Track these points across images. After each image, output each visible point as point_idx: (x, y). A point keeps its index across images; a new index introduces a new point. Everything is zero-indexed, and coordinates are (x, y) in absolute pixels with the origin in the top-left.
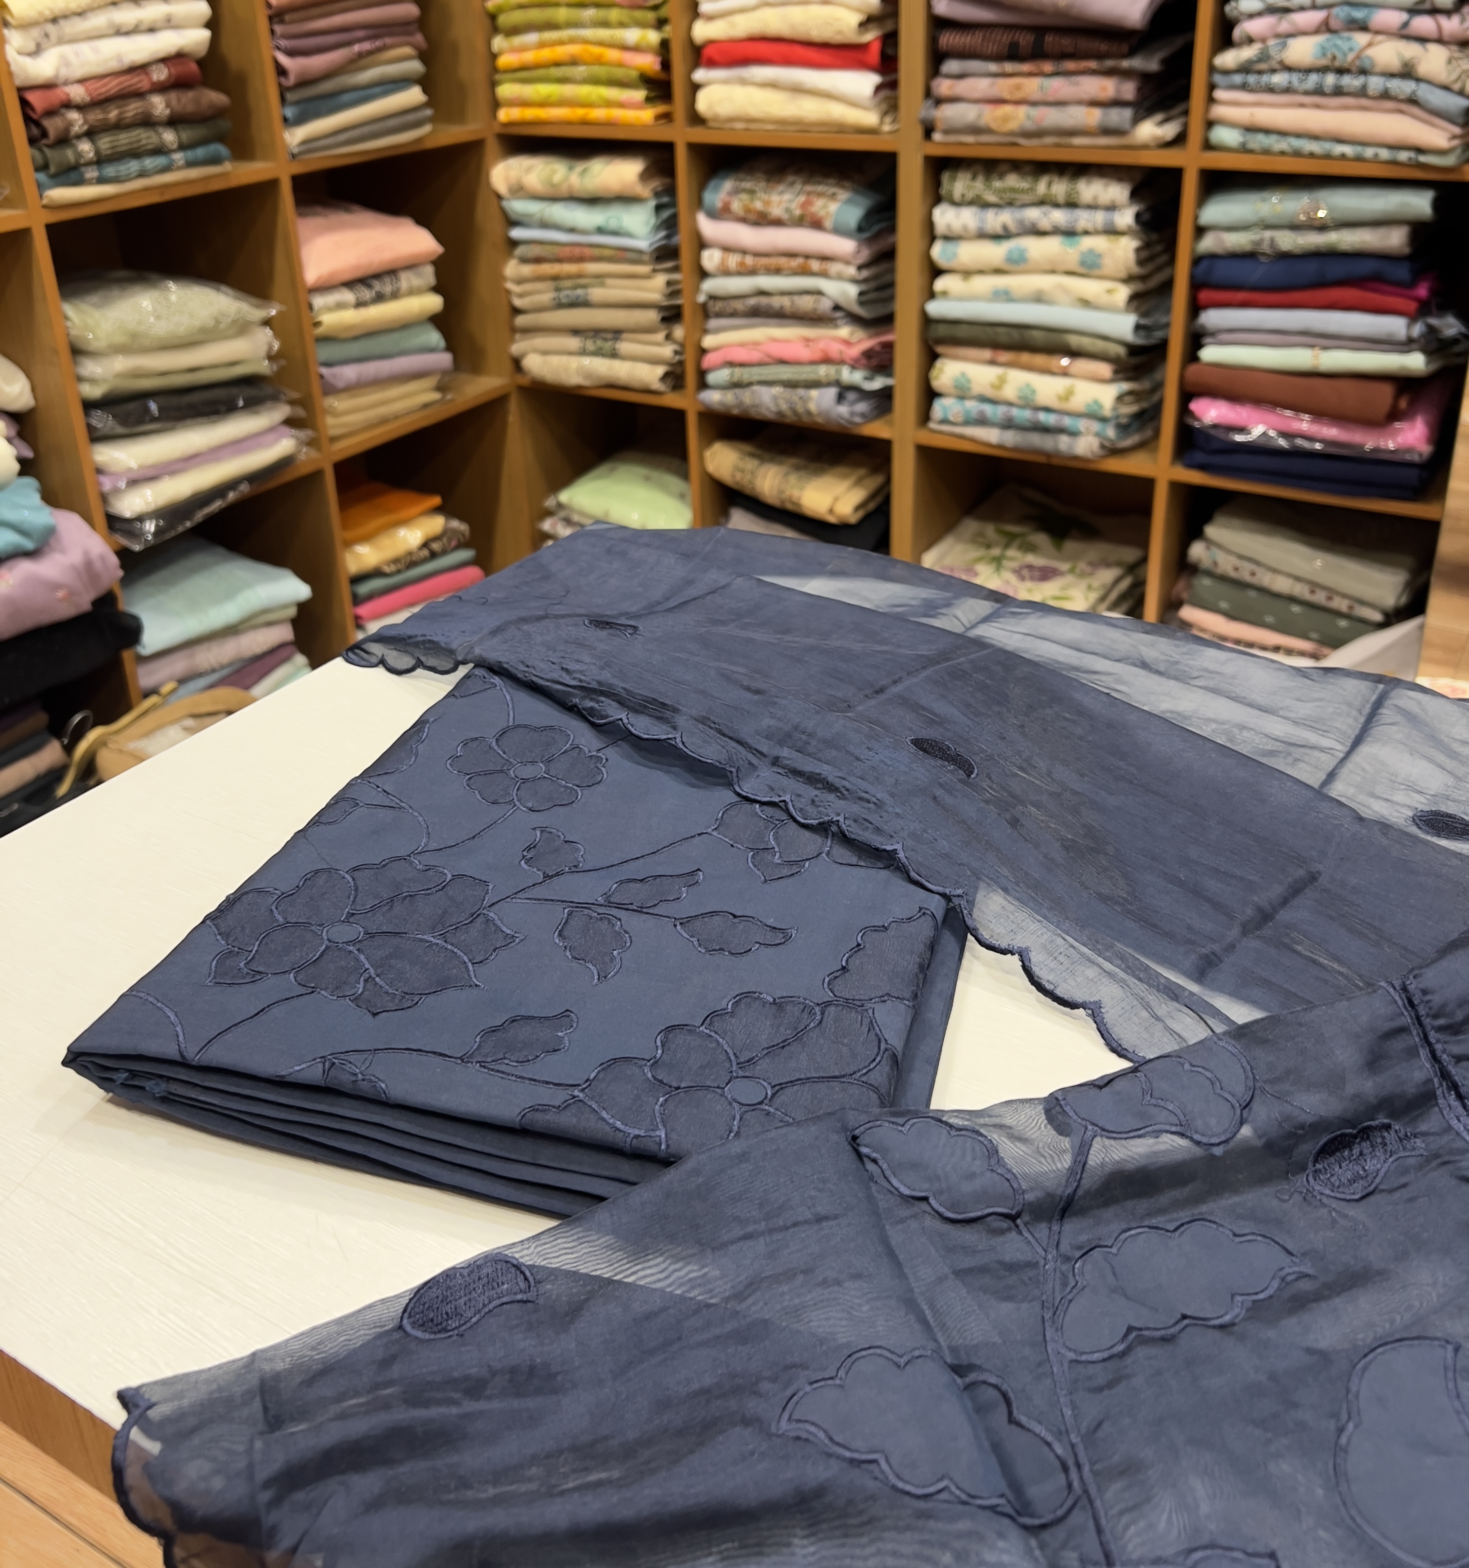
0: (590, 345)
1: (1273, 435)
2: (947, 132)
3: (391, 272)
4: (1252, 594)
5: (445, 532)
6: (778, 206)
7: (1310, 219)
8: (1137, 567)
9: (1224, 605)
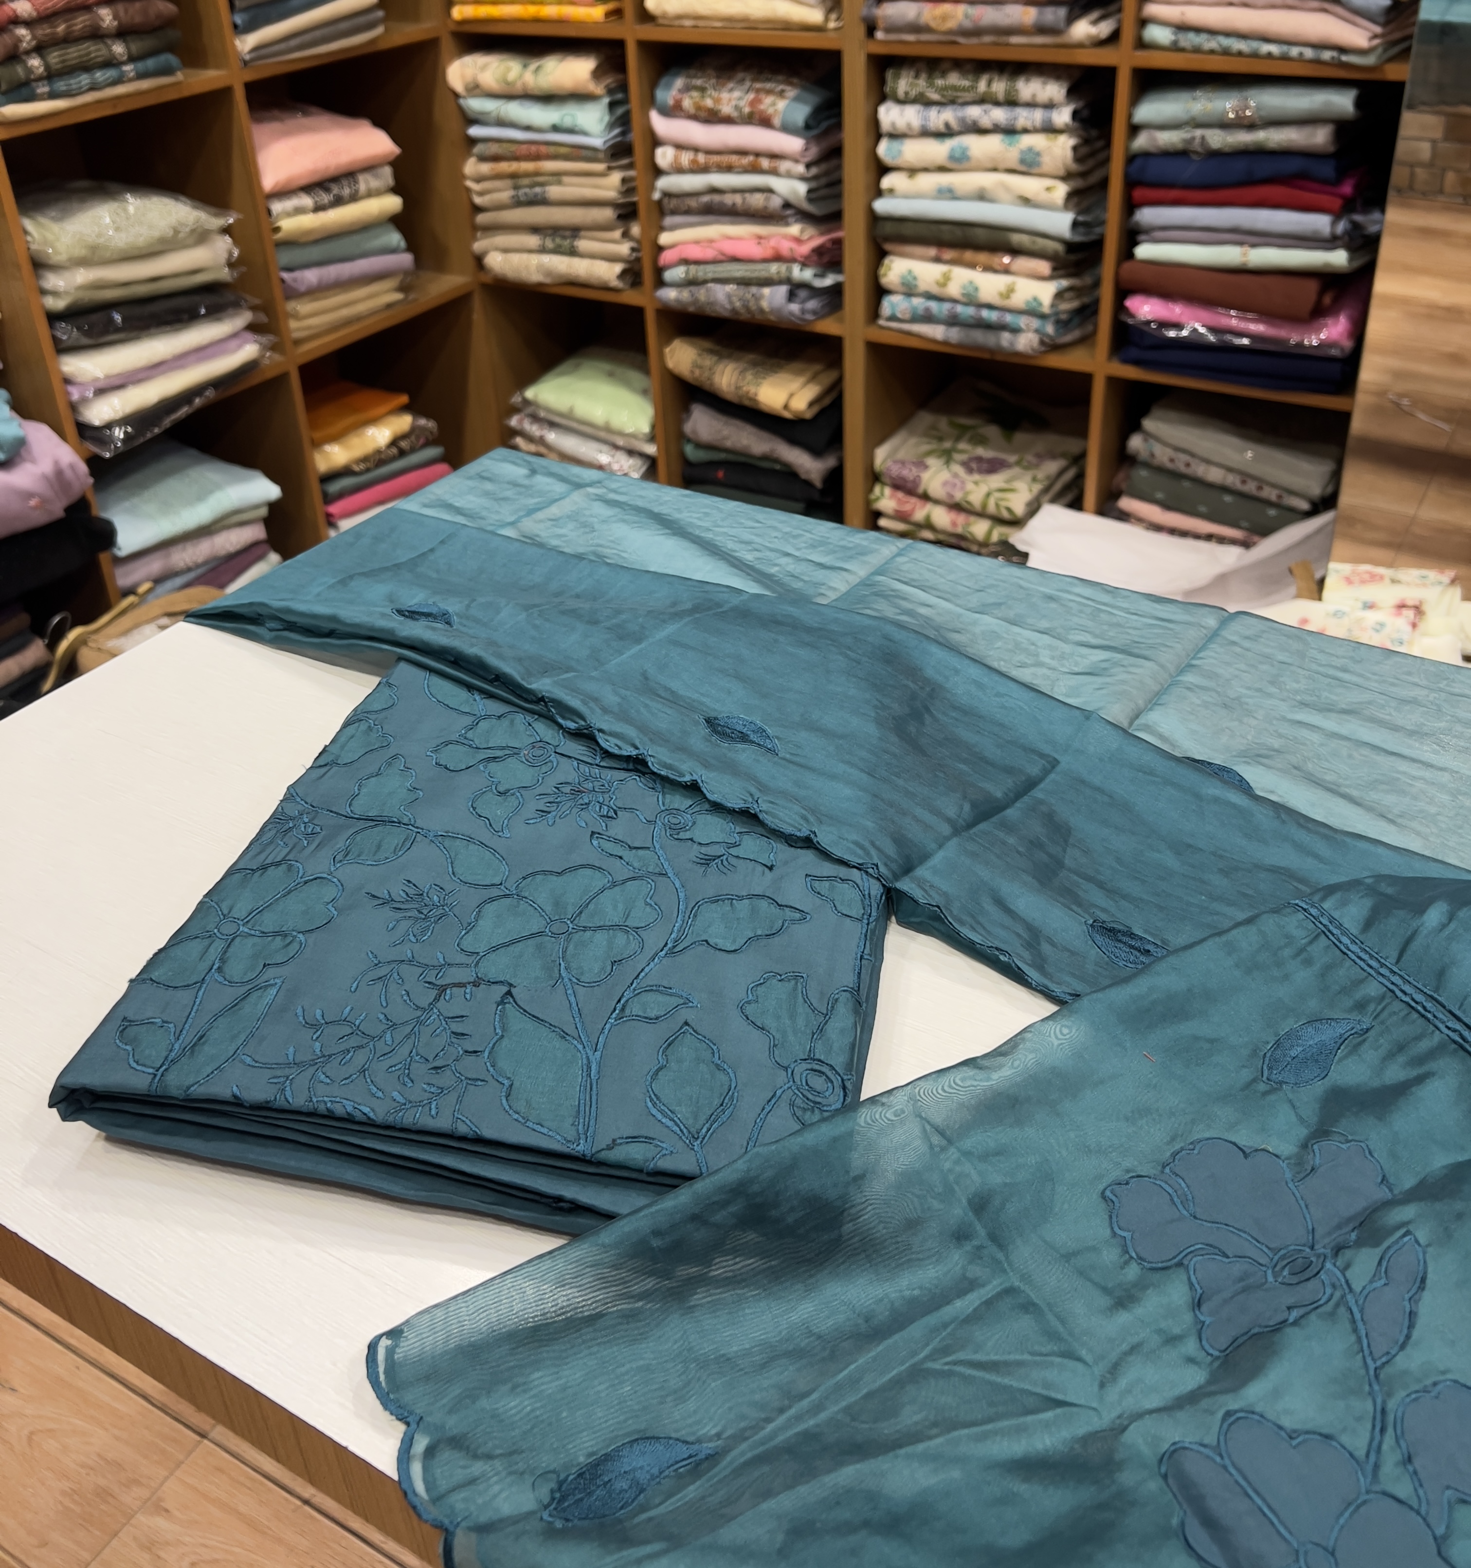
0: (549, 244)
1: (1202, 331)
2: (889, 30)
3: (349, 175)
4: (1188, 485)
5: (413, 430)
6: (728, 104)
7: (1238, 116)
8: (1079, 459)
9: (1159, 495)
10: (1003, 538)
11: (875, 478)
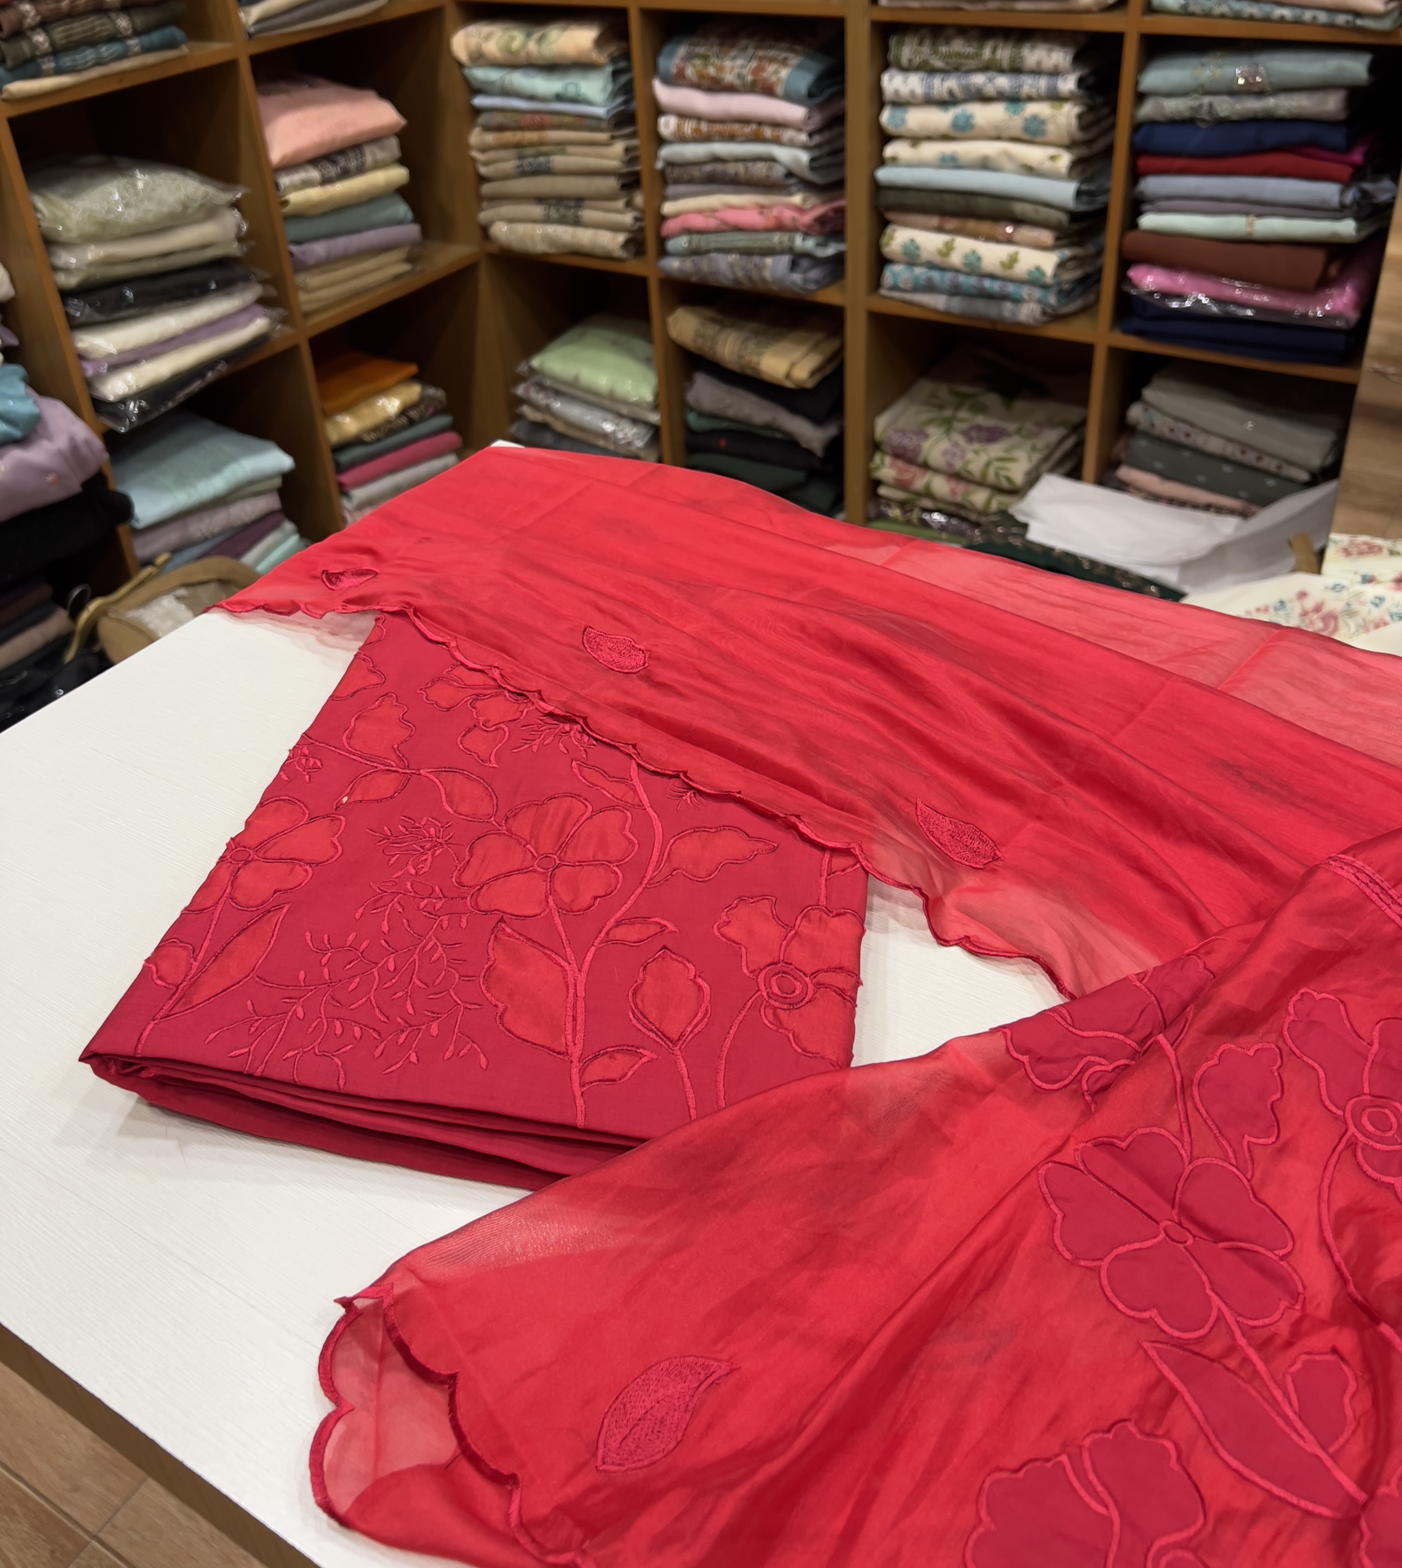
0: (554, 213)
1: (1206, 302)
3: (356, 147)
4: (1187, 454)
5: (422, 399)
6: (730, 73)
7: (1248, 83)
8: (1079, 428)
9: (1158, 465)
10: (1003, 507)
11: (875, 446)
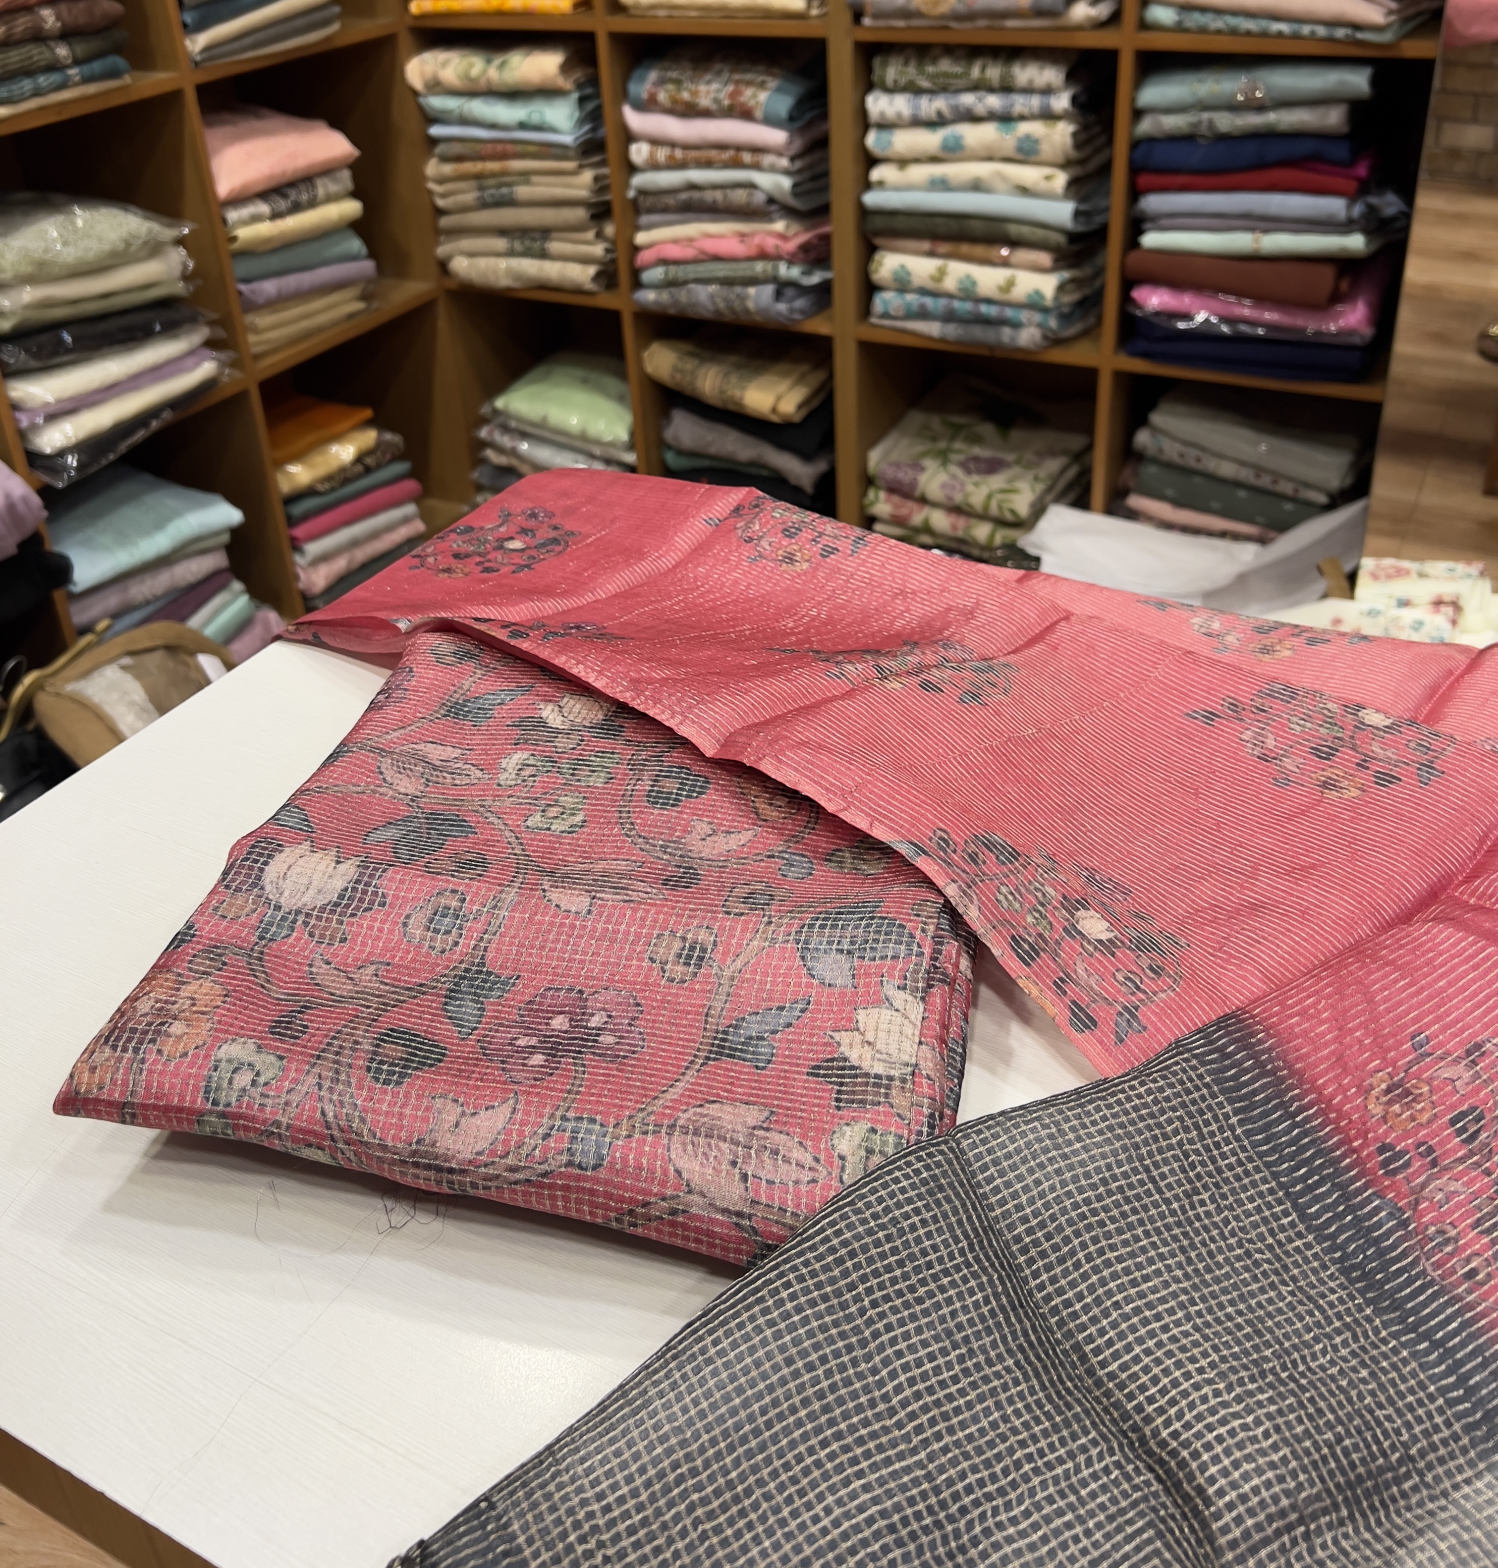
0: (518, 246)
1: (1214, 321)
2: (876, 16)
3: (307, 179)
4: (1198, 480)
5: (379, 446)
6: (705, 97)
7: (1247, 99)
8: (1082, 456)
10: (1008, 541)
11: (868, 481)
